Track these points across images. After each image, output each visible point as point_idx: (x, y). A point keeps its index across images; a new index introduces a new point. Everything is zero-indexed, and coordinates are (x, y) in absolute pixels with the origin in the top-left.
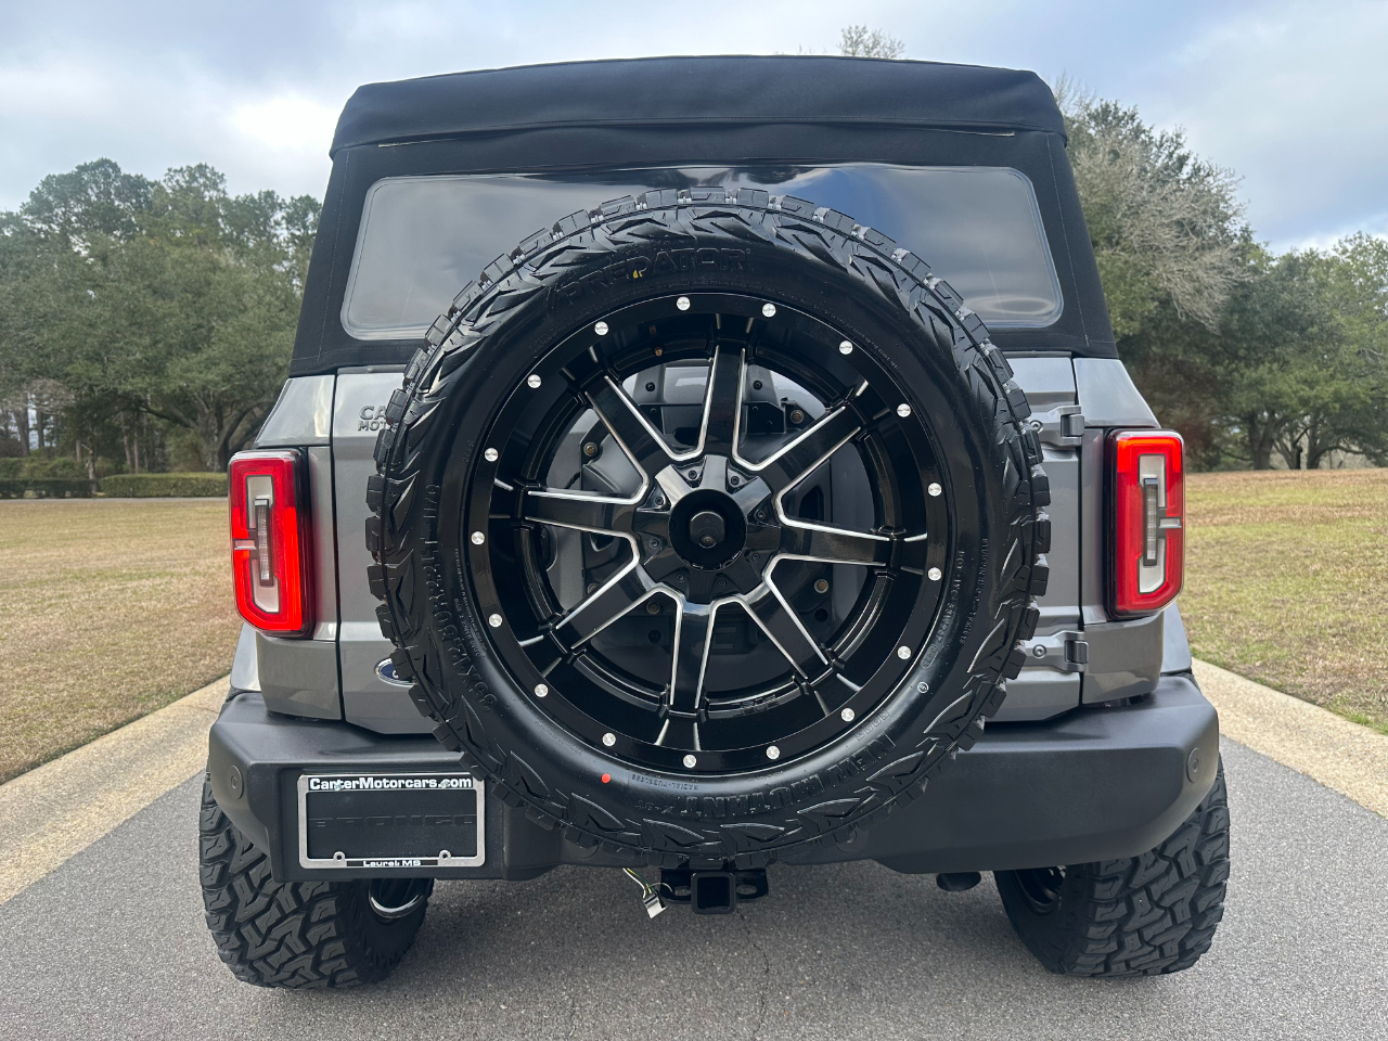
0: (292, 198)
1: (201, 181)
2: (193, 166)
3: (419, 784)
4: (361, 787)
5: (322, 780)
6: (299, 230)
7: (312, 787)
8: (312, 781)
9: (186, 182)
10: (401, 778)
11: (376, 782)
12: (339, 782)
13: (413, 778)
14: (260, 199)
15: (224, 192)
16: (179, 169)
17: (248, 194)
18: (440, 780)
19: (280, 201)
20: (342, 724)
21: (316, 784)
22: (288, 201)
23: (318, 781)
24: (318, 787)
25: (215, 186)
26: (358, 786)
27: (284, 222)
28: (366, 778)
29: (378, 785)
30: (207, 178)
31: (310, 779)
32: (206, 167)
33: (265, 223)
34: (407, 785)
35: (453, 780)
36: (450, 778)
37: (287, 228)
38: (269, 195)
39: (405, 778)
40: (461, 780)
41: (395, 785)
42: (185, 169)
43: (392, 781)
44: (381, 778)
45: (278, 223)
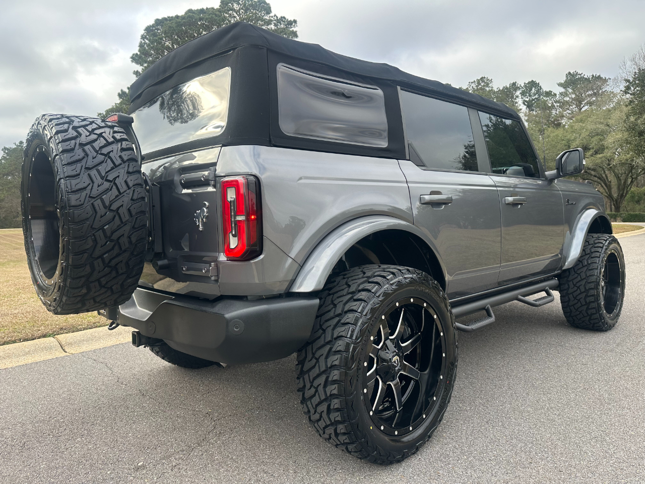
0: (525, 83)
1: (482, 84)
2: (479, 79)
6: (528, 98)
9: (476, 86)
14: (510, 87)
15: (492, 88)
16: (473, 81)
17: (505, 86)
19: (519, 86)
22: (523, 85)
25: (487, 85)
27: (520, 95)
30: (485, 83)
32: (485, 78)
33: (512, 97)
37: (522, 98)
38: (514, 84)
42: (476, 81)
45: (517, 97)
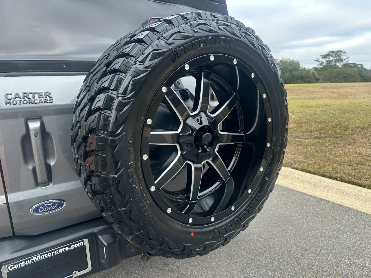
3: (61, 251)
4: (34, 260)
5: (14, 265)
7: (10, 269)
8: (9, 267)
10: (53, 251)
11: (41, 256)
12: (23, 262)
13: (58, 250)
18: (70, 246)
20: (14, 237)
21: (11, 268)
23: (12, 266)
24: (13, 268)
26: (32, 261)
28: (36, 257)
29: (42, 257)
31: (8, 267)
34: (56, 253)
35: (75, 245)
36: (74, 244)
39: (55, 251)
40: (79, 244)
41: (50, 255)
43: (48, 254)
44: (44, 254)
